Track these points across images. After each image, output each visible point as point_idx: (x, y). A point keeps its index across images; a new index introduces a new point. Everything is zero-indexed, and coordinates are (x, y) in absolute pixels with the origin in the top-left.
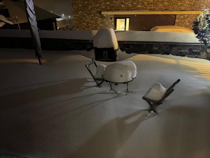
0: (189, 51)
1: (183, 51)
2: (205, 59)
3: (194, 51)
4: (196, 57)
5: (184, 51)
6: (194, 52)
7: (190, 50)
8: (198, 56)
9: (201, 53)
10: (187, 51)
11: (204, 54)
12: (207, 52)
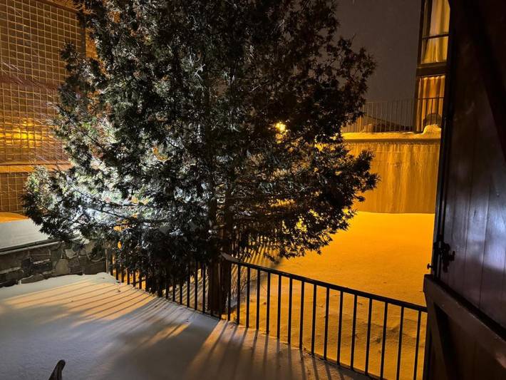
0: (22, 267)
1: (6, 271)
2: (68, 274)
3: (36, 263)
4: (46, 277)
5: (10, 270)
6: (36, 267)
7: (27, 263)
8: (50, 272)
9: (55, 263)
10: (18, 268)
11: (62, 265)
12: (67, 258)
